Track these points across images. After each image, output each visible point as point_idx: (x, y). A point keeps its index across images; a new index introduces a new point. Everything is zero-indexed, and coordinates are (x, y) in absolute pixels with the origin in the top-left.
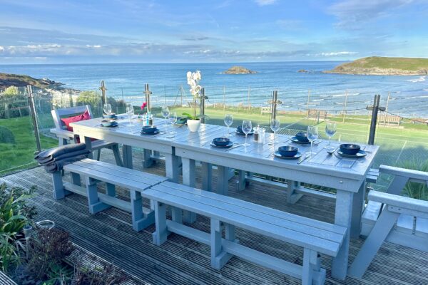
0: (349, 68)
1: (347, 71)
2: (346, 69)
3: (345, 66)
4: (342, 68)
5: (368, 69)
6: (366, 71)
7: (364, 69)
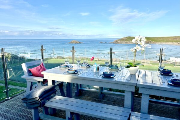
0: (120, 41)
1: (119, 42)
2: (118, 41)
3: (118, 40)
4: (117, 41)
5: (127, 42)
6: (126, 42)
7: (125, 42)
